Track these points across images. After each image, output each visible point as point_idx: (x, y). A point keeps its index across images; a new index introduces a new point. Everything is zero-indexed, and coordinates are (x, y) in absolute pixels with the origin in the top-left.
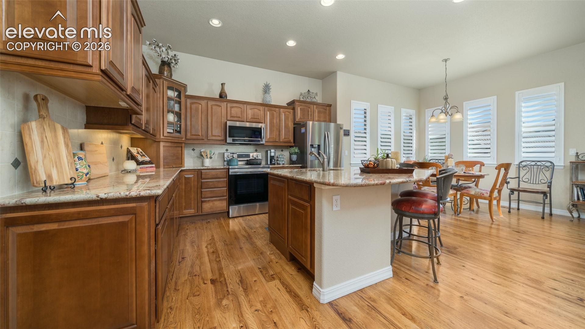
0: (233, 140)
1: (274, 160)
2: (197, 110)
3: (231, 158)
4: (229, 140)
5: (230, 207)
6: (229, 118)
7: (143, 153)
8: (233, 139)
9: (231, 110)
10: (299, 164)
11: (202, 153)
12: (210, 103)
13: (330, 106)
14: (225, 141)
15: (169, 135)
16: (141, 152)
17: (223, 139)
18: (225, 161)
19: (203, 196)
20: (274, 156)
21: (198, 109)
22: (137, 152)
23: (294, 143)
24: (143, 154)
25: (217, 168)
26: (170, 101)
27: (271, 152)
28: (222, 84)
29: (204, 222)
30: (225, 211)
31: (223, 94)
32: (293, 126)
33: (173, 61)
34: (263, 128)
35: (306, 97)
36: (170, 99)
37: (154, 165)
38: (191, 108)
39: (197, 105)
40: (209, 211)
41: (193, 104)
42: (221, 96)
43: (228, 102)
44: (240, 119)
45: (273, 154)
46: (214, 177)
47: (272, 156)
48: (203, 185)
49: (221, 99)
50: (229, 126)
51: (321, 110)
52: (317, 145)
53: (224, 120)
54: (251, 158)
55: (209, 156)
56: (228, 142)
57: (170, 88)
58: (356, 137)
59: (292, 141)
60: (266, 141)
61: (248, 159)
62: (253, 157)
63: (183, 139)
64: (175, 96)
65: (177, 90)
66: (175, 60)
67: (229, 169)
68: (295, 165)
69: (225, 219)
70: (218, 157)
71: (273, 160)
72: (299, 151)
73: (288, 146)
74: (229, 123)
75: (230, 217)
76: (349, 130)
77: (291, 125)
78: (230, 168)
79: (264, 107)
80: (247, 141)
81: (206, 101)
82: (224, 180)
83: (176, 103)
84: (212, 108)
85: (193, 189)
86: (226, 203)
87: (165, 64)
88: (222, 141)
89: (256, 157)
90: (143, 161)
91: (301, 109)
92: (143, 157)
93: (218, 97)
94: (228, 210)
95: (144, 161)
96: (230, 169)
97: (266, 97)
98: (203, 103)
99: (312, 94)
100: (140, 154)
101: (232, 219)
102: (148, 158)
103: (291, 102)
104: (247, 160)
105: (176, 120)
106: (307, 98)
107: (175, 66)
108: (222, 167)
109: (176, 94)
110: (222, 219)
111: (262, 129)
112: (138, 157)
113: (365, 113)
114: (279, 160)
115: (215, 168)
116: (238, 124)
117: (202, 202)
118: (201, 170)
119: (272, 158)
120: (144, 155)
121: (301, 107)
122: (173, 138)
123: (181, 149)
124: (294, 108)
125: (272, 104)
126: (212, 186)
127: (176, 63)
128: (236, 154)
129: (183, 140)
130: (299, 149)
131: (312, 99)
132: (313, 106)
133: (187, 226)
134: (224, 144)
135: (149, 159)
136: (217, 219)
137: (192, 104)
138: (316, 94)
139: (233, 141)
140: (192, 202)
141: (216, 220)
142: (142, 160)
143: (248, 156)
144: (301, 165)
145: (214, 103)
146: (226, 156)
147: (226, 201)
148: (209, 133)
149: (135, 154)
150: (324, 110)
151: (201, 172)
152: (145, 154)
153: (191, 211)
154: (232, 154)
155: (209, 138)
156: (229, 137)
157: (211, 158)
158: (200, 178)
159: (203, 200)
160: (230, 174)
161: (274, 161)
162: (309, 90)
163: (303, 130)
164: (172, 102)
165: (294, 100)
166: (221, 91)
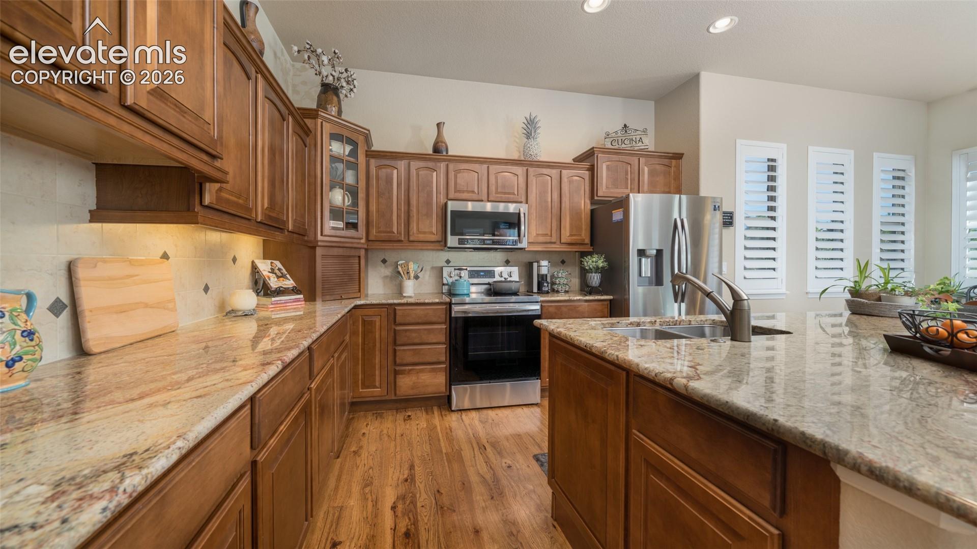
0: (461, 242)
1: (548, 283)
2: (389, 180)
3: (457, 278)
4: (452, 241)
5: (453, 386)
6: (451, 196)
7: (284, 271)
8: (459, 239)
9: (456, 177)
10: (607, 294)
11: (400, 269)
12: (415, 165)
13: (678, 156)
14: (443, 243)
15: (333, 232)
16: (279, 269)
17: (440, 239)
18: (443, 284)
19: (398, 361)
20: (546, 275)
21: (392, 179)
22: (271, 269)
23: (591, 246)
24: (282, 273)
25: (427, 301)
26: (336, 164)
27: (539, 266)
28: (438, 125)
29: (400, 417)
30: (443, 394)
31: (440, 144)
32: (589, 207)
33: (344, 84)
34: (524, 214)
35: (620, 141)
36: (335, 159)
37: (301, 296)
38: (378, 179)
39: (389, 170)
40: (411, 392)
41: (381, 168)
42: (436, 150)
43: (450, 161)
44: (475, 197)
45: (544, 271)
46: (420, 321)
47: (543, 275)
48: (397, 337)
49: (437, 156)
50: (451, 211)
51: (658, 167)
52: (655, 251)
53: (443, 200)
54: (497, 278)
55: (412, 275)
56: (449, 245)
57: (335, 137)
58: (749, 228)
59: (587, 241)
60: (530, 241)
61: (491, 280)
62: (502, 277)
63: (363, 241)
64: (347, 153)
65: (350, 141)
66: (348, 83)
67: (450, 304)
68: (597, 297)
69: (443, 413)
70: (430, 276)
71: (545, 284)
72: (605, 264)
73: (576, 252)
74: (452, 206)
75: (453, 409)
76: (731, 213)
77: (585, 205)
78: (453, 302)
79: (525, 168)
80: (488, 242)
81: (406, 162)
82: (441, 329)
83: (348, 168)
84: (418, 175)
85: (378, 345)
86: (444, 377)
87: (329, 90)
88: (438, 243)
89: (507, 277)
90: (279, 287)
91: (608, 167)
92: (282, 279)
93: (430, 151)
94: (448, 394)
95: (281, 289)
96: (454, 304)
97: (529, 145)
98: (402, 164)
99: (633, 134)
100: (276, 274)
101: (456, 413)
102: (291, 282)
103: (585, 155)
104: (489, 284)
105: (348, 202)
106: (623, 142)
107: (349, 95)
108: (437, 301)
109: (348, 148)
110: (436, 413)
111: (522, 215)
112: (270, 280)
113: (772, 168)
114: (558, 282)
115: (422, 301)
116: (470, 207)
117: (396, 373)
118: (393, 307)
119: (542, 279)
120: (283, 276)
121: (608, 163)
122: (343, 240)
123: (357, 261)
124: (593, 166)
125: (541, 159)
126: (417, 341)
127: (351, 90)
128: (466, 269)
129: (362, 243)
130: (607, 259)
131: (634, 143)
132: (637, 160)
133: (365, 424)
134: (442, 250)
135: (292, 284)
136: (427, 413)
137: (379, 169)
138: (645, 131)
139: (459, 244)
140: (377, 373)
141: (424, 413)
142: (276, 287)
143: (491, 274)
144: (611, 297)
145: (421, 164)
146: (445, 274)
147: (444, 373)
148: (411, 226)
149: (265, 273)
150: (663, 168)
151: (395, 309)
152: (286, 273)
153: (376, 392)
154: (458, 269)
155: (411, 239)
156: (451, 235)
157: (416, 277)
158: (393, 323)
159: (397, 368)
160: (453, 315)
161: (548, 286)
162: (625, 126)
163: (617, 215)
164: (340, 166)
165: (593, 148)
166: (436, 139)
